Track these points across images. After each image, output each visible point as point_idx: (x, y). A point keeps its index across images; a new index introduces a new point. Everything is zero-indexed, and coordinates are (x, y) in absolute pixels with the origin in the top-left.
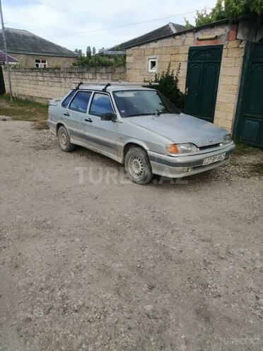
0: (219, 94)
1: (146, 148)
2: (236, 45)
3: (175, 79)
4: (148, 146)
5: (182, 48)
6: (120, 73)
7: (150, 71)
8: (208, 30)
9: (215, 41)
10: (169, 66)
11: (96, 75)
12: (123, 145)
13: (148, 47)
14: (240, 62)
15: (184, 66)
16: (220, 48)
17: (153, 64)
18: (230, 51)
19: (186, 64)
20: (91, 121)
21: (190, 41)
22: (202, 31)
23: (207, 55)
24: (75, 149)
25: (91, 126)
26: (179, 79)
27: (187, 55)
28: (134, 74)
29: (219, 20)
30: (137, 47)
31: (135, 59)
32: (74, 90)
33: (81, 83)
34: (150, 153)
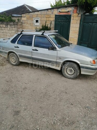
0: (70, 34)
2: (77, 15)
3: (49, 28)
5: (52, 15)
6: (20, 25)
7: (35, 24)
8: (64, 8)
9: (68, 13)
10: (46, 22)
12: (62, 61)
13: (34, 14)
14: (79, 22)
15: (53, 23)
16: (70, 16)
17: (37, 21)
18: (74, 17)
19: (54, 22)
21: (56, 12)
22: (61, 8)
23: (64, 18)
26: (51, 28)
27: (54, 18)
28: (27, 25)
29: (69, 5)
30: (28, 14)
31: (27, 18)
32: (19, 35)
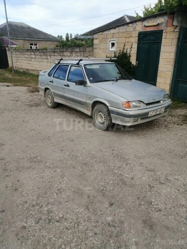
0: (160, 65)
1: (108, 105)
2: (173, 30)
3: (128, 55)
4: (109, 103)
5: (133, 33)
6: (89, 52)
7: (111, 49)
8: (152, 19)
9: (157, 27)
10: (124, 46)
11: (72, 54)
13: (109, 33)
14: (175, 42)
15: (135, 46)
16: (161, 32)
17: (113, 44)
18: (168, 34)
19: (136, 44)
20: (69, 86)
21: (139, 27)
22: (148, 20)
23: (152, 38)
24: (57, 106)
25: (68, 89)
26: (131, 55)
27: (137, 38)
28: (100, 52)
29: (160, 12)
30: (101, 33)
31: (100, 41)
32: (57, 64)
33: (62, 59)
34: (110, 108)
